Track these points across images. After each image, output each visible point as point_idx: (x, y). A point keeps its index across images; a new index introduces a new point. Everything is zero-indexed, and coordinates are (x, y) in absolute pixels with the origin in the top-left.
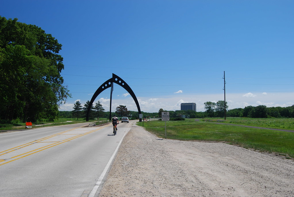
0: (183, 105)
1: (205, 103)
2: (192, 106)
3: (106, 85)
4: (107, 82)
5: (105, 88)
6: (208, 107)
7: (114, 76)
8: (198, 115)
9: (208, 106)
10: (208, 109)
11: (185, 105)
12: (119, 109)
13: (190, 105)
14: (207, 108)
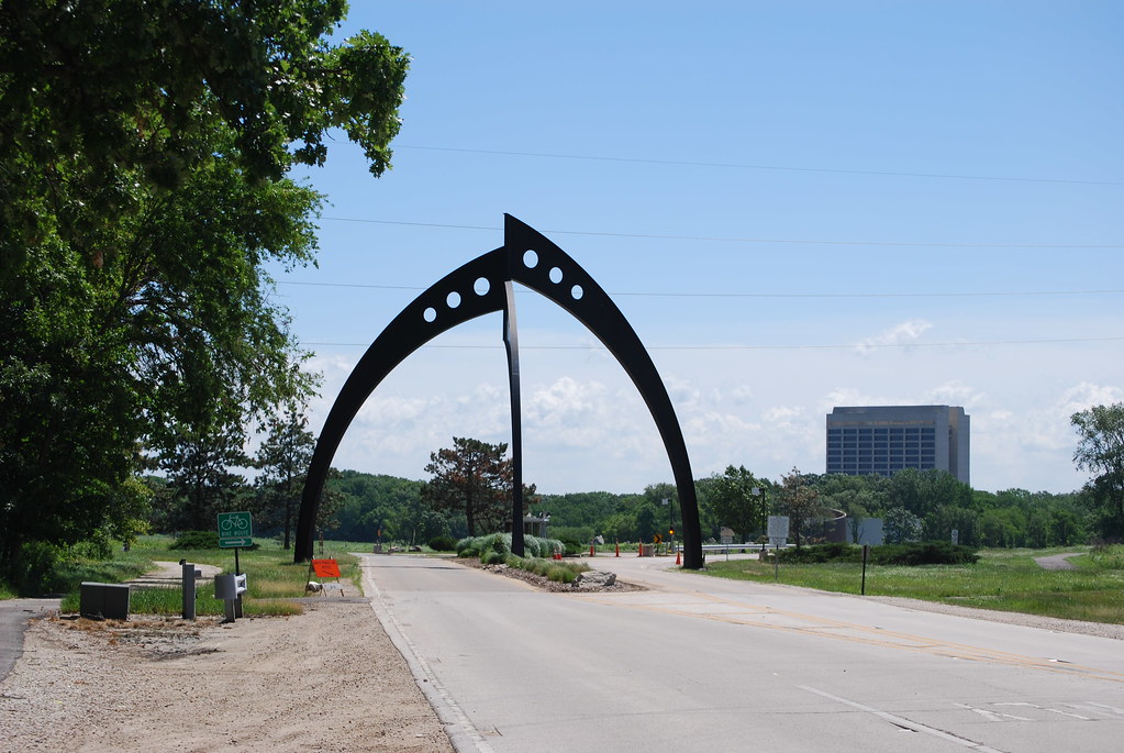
0: (853, 424)
1: (1076, 420)
2: (929, 434)
3: (454, 300)
4: (460, 279)
5: (448, 319)
6: (1109, 456)
7: (519, 234)
8: (995, 516)
9: (1105, 446)
10: (1103, 472)
11: (870, 424)
12: (447, 467)
13: (913, 423)
14: (1100, 458)
